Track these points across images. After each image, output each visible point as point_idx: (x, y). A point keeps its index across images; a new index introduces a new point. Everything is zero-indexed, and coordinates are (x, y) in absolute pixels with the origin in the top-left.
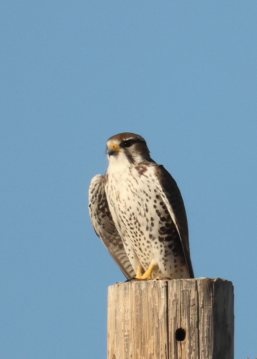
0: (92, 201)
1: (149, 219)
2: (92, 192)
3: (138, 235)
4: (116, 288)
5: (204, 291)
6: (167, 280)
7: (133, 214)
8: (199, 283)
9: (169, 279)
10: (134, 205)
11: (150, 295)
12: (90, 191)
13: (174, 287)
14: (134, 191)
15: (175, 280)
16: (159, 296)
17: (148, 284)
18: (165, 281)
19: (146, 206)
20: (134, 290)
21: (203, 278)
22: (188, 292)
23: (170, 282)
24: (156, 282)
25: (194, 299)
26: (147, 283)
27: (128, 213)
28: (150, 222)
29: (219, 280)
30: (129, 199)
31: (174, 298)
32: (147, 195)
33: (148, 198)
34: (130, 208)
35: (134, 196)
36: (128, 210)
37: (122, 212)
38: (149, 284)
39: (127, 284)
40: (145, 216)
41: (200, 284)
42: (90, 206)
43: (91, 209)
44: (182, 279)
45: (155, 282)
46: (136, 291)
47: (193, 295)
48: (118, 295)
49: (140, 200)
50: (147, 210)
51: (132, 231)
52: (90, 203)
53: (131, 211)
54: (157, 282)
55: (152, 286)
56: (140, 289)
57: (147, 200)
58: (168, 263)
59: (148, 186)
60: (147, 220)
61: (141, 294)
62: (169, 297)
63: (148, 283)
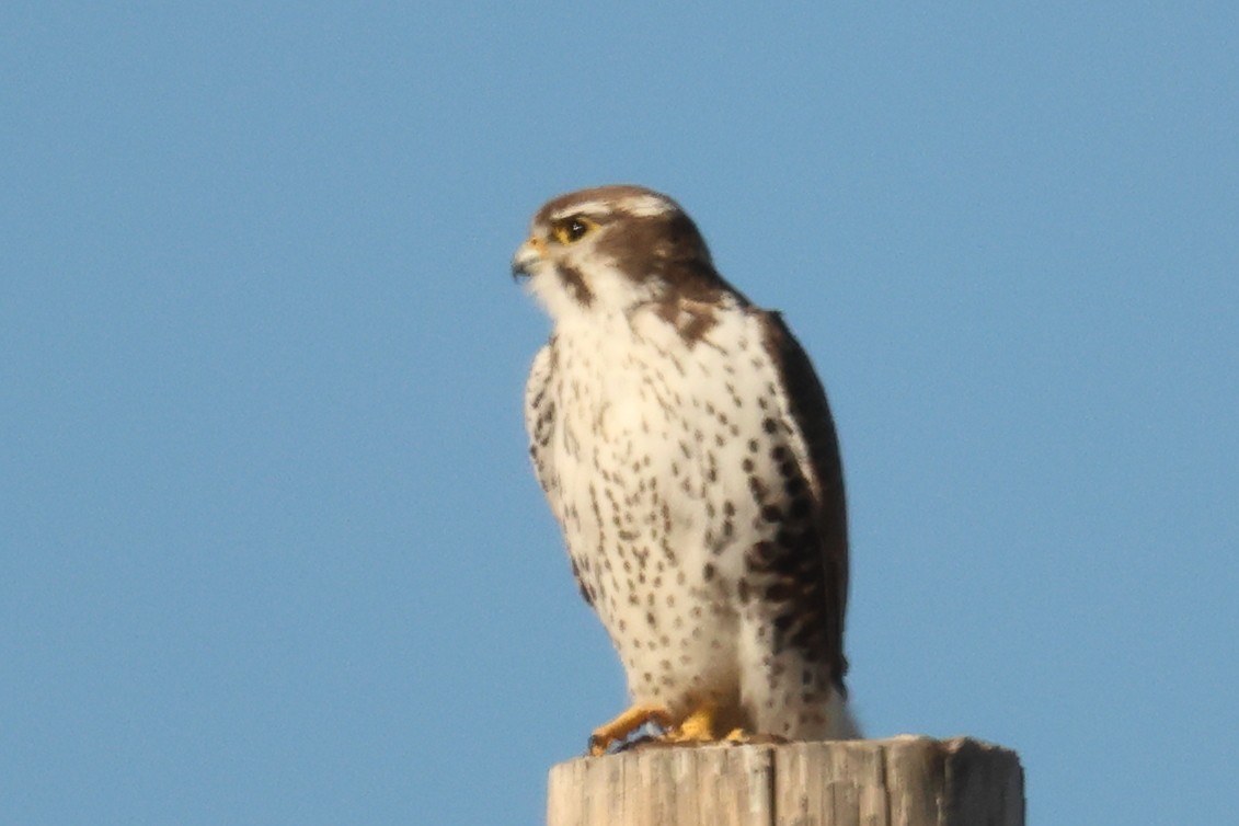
0: (537, 437)
1: (719, 507)
2: (536, 405)
3: (651, 562)
4: (578, 776)
5: (910, 789)
6: (773, 746)
7: (654, 483)
8: (892, 756)
9: (781, 741)
10: (662, 451)
11: (707, 800)
12: (530, 397)
13: (799, 772)
14: (670, 400)
15: (801, 745)
16: (743, 806)
17: (699, 762)
18: (764, 747)
19: (712, 459)
20: (646, 781)
21: (908, 738)
22: (849, 793)
23: (783, 754)
24: (731, 754)
25: (874, 819)
26: (696, 756)
27: (632, 480)
28: (720, 518)
29: (970, 748)
30: (645, 428)
31: (797, 813)
32: (723, 419)
33: (725, 431)
34: (647, 461)
35: (667, 418)
36: (637, 467)
37: (606, 476)
38: (705, 760)
39: (621, 761)
40: (704, 493)
41: (898, 763)
42: (533, 451)
43: (537, 462)
44: (827, 743)
45: (726, 752)
46: (655, 783)
47: (871, 803)
48: (587, 802)
49: (689, 438)
50: (713, 476)
51: (627, 546)
52: (532, 441)
53: (647, 474)
54: (733, 751)
55: (715, 768)
56: (670, 779)
57: (720, 441)
58: (783, 680)
59: (731, 389)
60: (711, 511)
61: (673, 797)
62: (782, 811)
63: (700, 756)
